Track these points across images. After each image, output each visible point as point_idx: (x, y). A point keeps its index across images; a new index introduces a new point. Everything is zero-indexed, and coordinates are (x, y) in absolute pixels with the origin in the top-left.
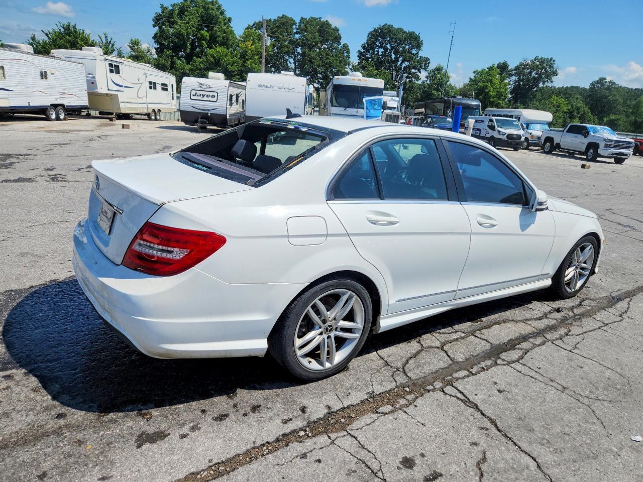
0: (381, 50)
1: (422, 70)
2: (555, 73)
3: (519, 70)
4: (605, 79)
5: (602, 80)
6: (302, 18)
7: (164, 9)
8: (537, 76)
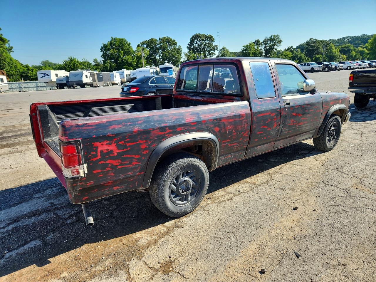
0: (197, 45)
1: (215, 51)
2: (281, 41)
5: (311, 39)
6: (160, 38)
7: (104, 45)
8: (273, 44)
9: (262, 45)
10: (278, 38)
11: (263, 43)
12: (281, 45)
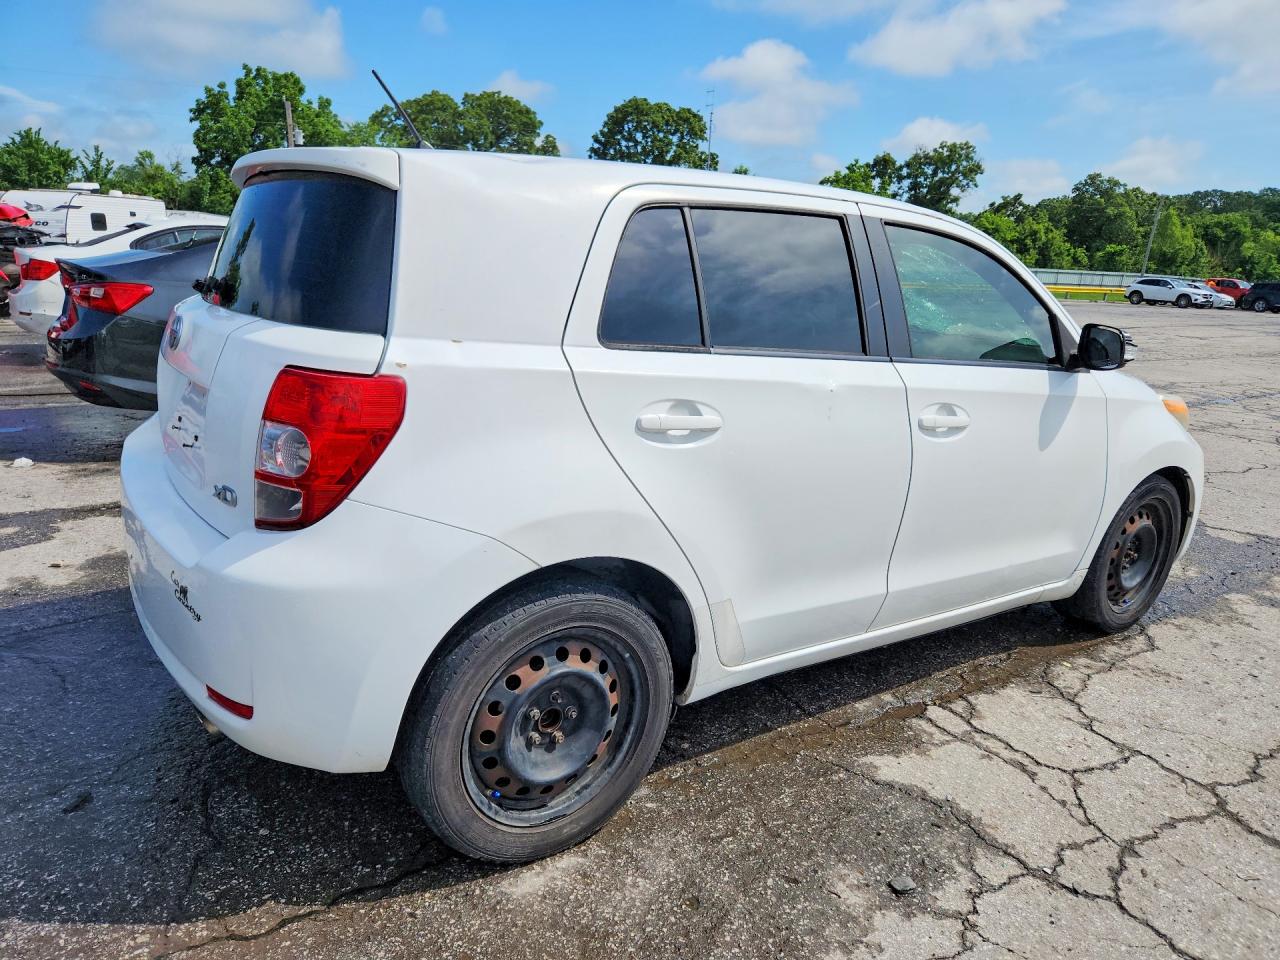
2: (977, 169)
5: (1093, 178)
6: (466, 96)
8: (946, 176)
9: (900, 179)
10: (968, 158)
11: (905, 172)
12: (976, 186)
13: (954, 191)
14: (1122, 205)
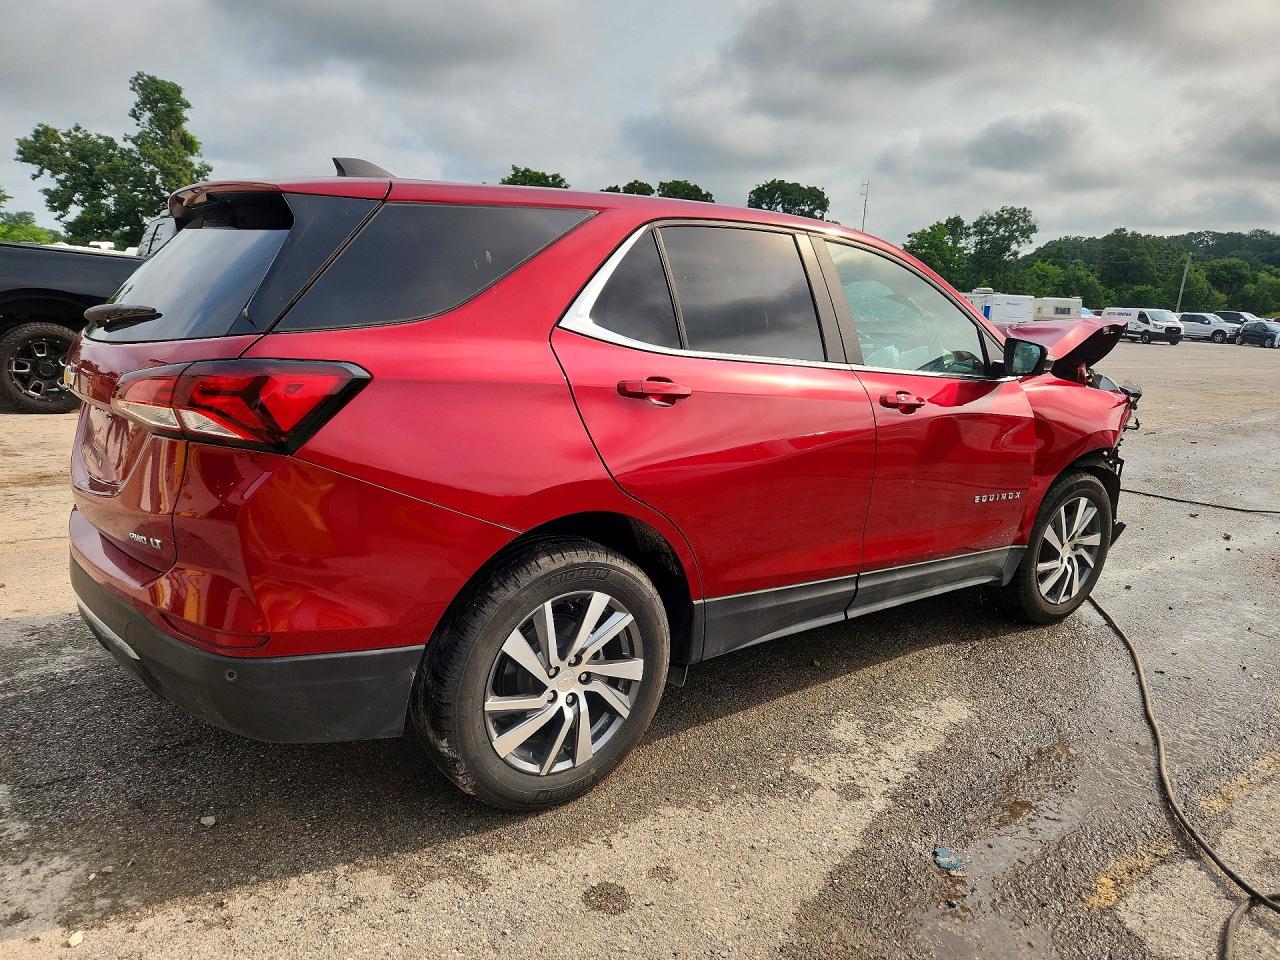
2: (1033, 229)
3: (981, 226)
4: (1124, 230)
5: (1118, 231)
6: (661, 183)
8: (1007, 234)
9: (968, 235)
10: (1025, 220)
11: (971, 231)
12: (1031, 242)
13: (1014, 247)
14: (1143, 254)
